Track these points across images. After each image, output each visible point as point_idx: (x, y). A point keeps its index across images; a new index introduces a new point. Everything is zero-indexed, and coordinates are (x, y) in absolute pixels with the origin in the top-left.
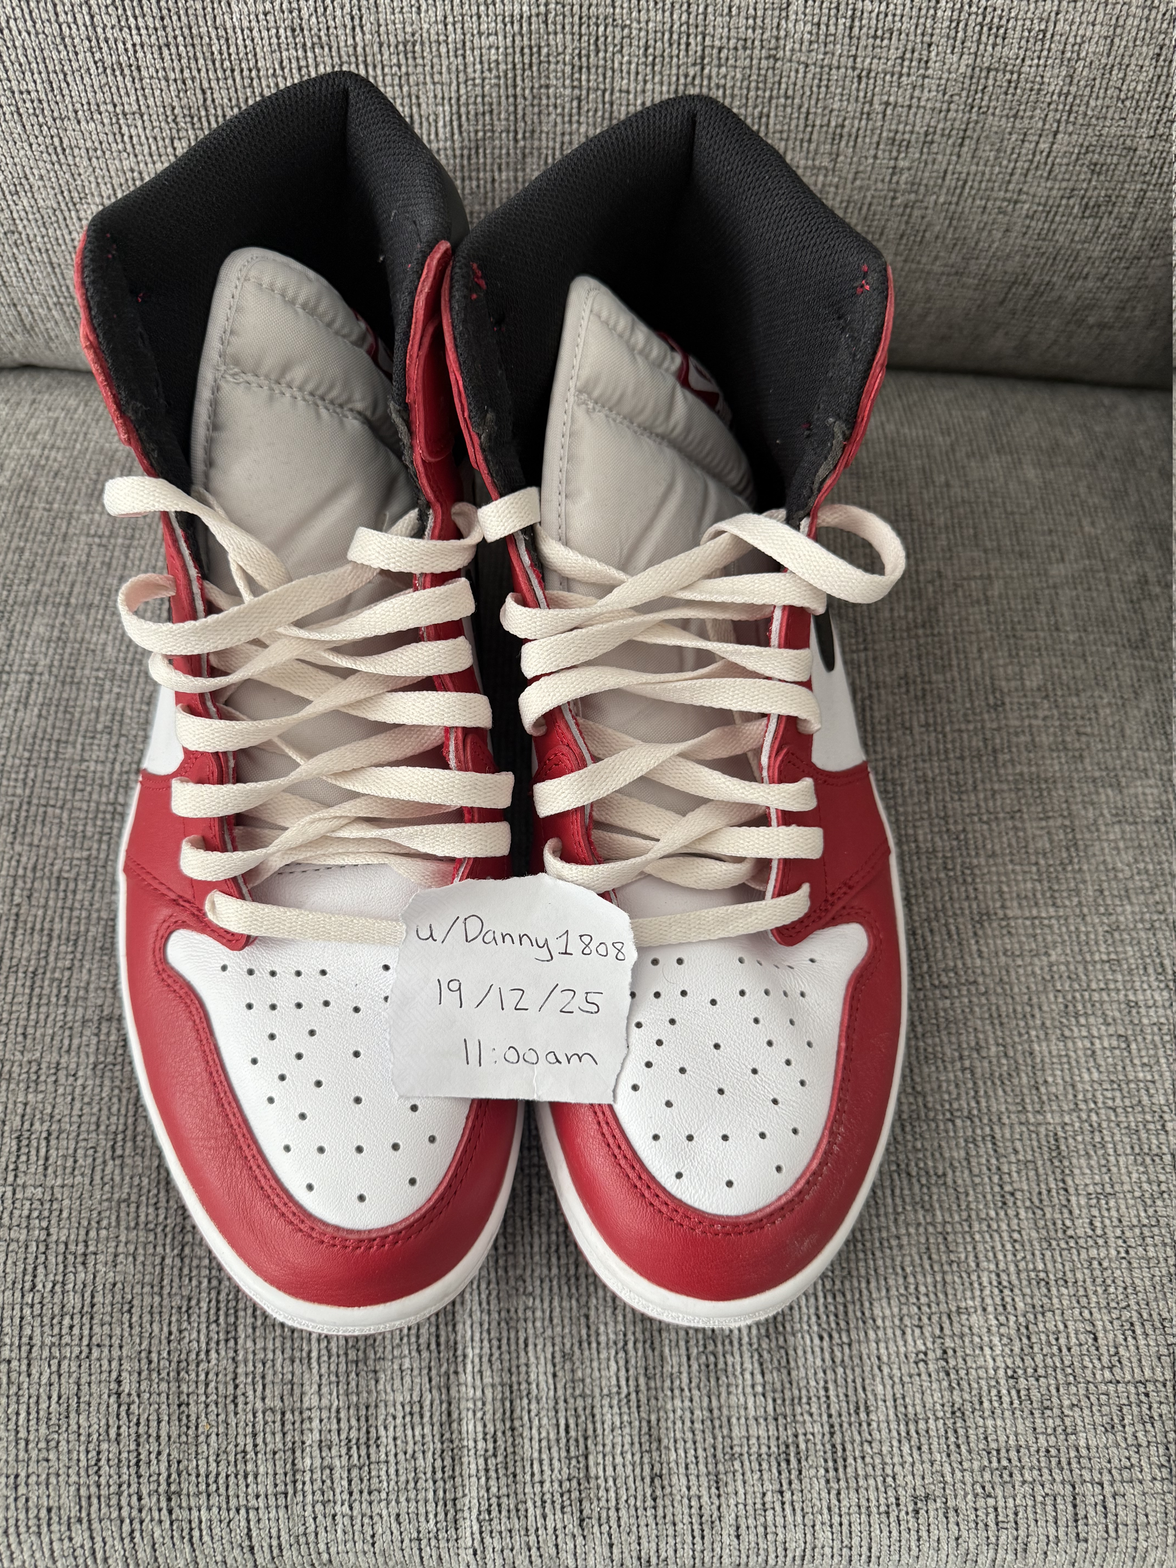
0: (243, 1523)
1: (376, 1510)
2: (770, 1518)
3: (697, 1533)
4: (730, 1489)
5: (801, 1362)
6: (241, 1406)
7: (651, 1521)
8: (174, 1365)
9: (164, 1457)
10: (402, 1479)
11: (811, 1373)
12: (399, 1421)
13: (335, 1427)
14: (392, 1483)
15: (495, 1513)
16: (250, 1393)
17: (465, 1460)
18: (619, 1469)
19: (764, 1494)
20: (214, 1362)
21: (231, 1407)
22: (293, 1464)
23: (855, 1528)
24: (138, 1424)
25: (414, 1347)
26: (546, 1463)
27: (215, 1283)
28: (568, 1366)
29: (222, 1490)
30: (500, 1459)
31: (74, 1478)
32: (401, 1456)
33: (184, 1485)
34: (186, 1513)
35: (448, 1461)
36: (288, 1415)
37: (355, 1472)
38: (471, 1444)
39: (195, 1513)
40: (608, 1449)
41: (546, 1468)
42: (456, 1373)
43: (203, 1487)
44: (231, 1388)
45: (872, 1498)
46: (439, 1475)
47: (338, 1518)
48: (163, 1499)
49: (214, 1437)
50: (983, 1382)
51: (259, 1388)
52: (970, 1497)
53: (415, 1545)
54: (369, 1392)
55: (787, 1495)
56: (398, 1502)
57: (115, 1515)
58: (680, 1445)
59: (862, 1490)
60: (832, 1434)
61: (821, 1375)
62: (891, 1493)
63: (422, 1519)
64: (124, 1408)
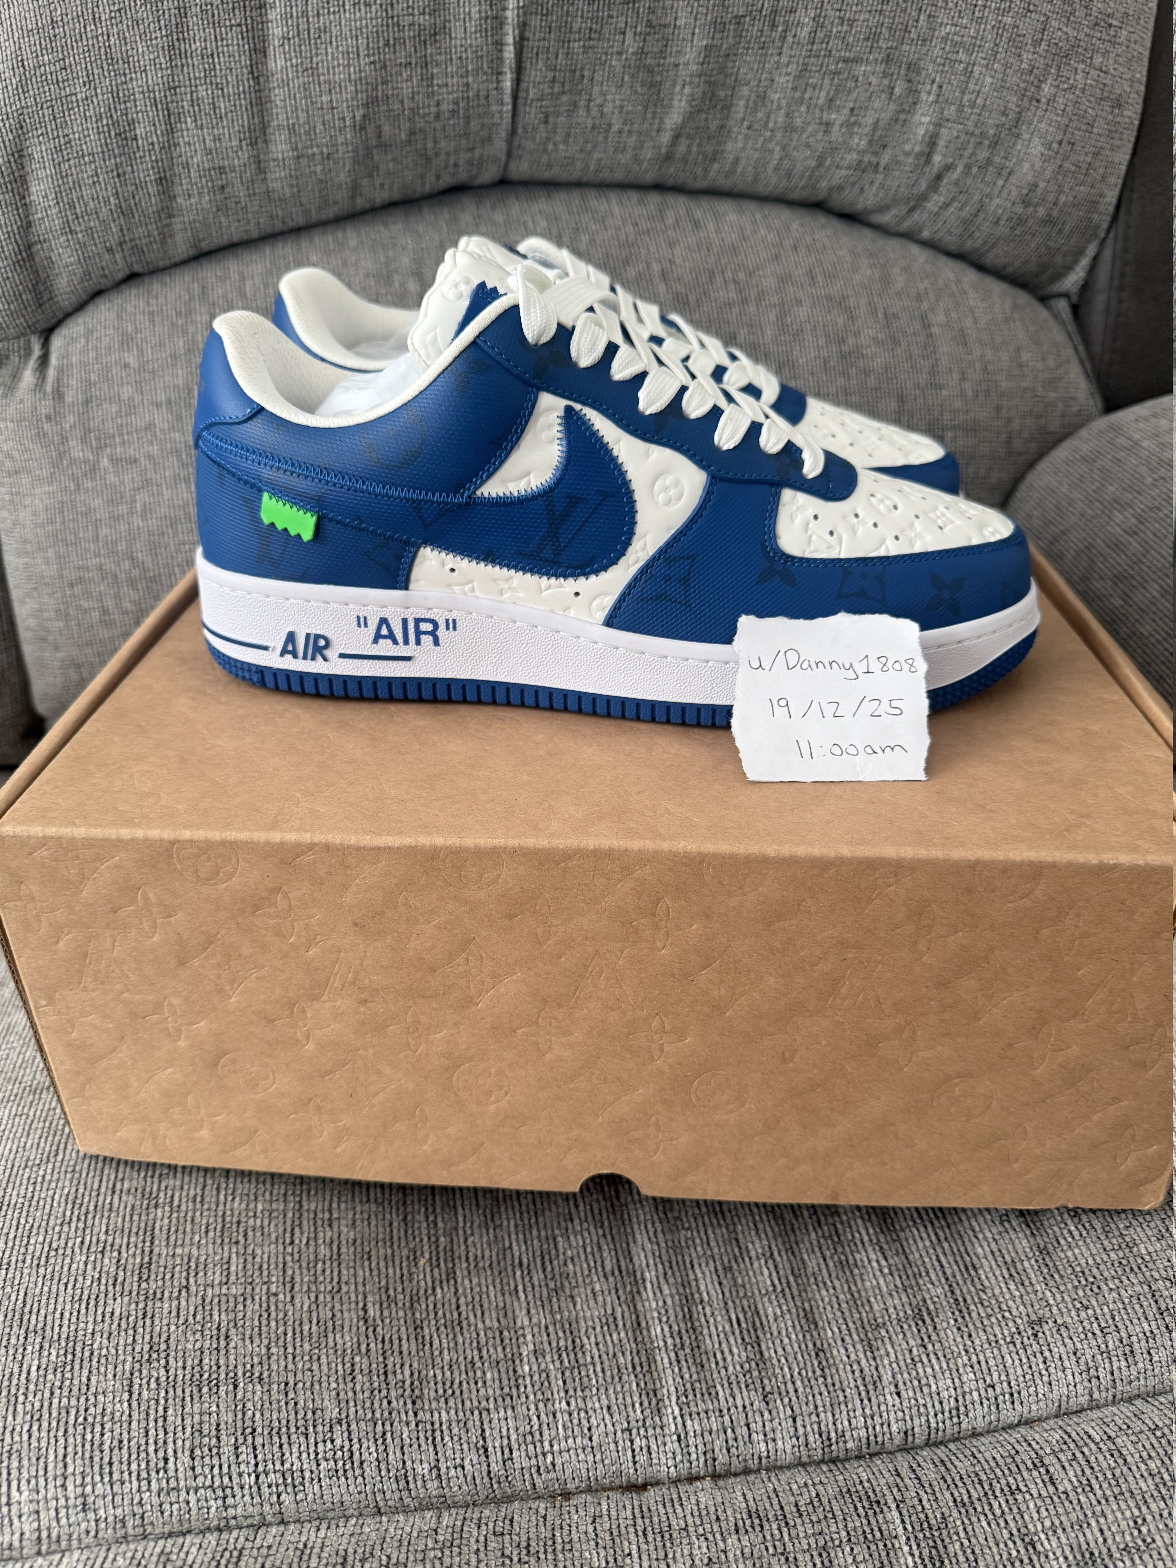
0: (478, 1423)
1: (590, 1405)
2: (920, 1371)
3: (863, 1394)
4: (882, 1352)
5: (914, 1248)
6: (465, 1327)
7: (823, 1388)
8: (408, 1298)
9: (407, 1367)
10: (608, 1373)
11: (924, 1253)
12: (598, 1329)
13: (545, 1338)
14: (601, 1380)
15: (691, 1397)
16: (472, 1317)
17: (658, 1358)
18: (788, 1348)
19: (911, 1351)
20: (439, 1296)
21: (458, 1329)
22: (515, 1371)
23: (992, 1362)
24: (383, 1341)
25: (601, 1274)
26: (726, 1350)
27: (433, 1239)
28: (729, 1275)
29: (458, 1392)
30: (688, 1351)
31: (334, 1385)
32: (604, 1357)
33: (426, 1391)
34: (428, 1416)
35: (644, 1359)
36: (506, 1333)
37: (567, 1373)
38: (661, 1343)
39: (436, 1415)
40: (775, 1334)
41: (727, 1353)
42: (639, 1292)
43: (441, 1392)
44: (455, 1315)
45: (998, 1332)
46: (638, 1369)
47: (559, 1415)
48: (409, 1402)
49: (446, 1352)
50: (1056, 1228)
51: (479, 1314)
52: (1073, 1313)
53: (626, 1435)
54: (569, 1311)
55: (930, 1347)
56: (607, 1396)
57: (369, 1416)
58: (833, 1323)
59: (989, 1329)
60: (953, 1292)
61: (931, 1251)
62: (1011, 1324)
63: (630, 1409)
64: (371, 1329)
